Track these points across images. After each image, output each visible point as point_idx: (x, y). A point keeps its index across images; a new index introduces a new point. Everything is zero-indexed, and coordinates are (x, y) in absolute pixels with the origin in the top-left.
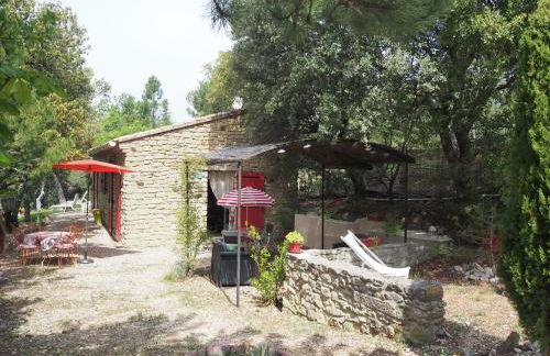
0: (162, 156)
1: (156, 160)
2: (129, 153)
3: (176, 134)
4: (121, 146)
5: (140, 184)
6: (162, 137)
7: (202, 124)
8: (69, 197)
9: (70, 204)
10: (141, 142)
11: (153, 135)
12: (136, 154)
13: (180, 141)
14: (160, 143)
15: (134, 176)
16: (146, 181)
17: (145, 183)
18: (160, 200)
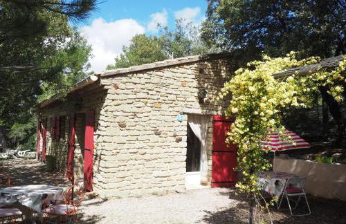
0: (145, 95)
1: (139, 100)
2: (111, 90)
3: (159, 73)
4: (103, 82)
5: (122, 126)
6: (145, 75)
7: (183, 64)
8: (13, 146)
9: (12, 152)
10: (124, 79)
11: (137, 72)
12: (118, 91)
13: (163, 81)
14: (143, 81)
15: (115, 117)
16: (129, 122)
17: (127, 124)
18: (142, 144)
